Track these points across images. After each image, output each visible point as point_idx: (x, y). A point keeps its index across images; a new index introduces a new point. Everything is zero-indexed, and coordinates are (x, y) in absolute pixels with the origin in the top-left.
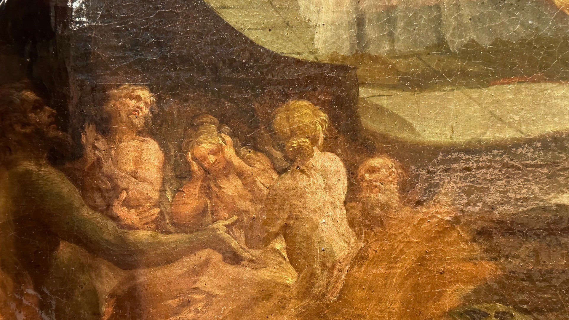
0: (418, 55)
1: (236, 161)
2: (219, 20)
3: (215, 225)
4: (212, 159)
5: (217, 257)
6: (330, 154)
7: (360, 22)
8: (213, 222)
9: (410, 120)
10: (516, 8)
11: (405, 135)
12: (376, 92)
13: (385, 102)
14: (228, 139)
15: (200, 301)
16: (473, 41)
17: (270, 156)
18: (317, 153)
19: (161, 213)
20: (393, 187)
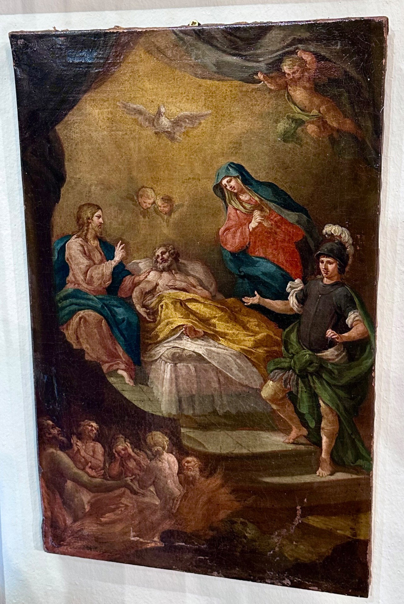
0: (205, 416)
1: (133, 454)
2: (122, 396)
3: (126, 479)
6: (171, 454)
7: (180, 401)
8: (126, 477)
9: (203, 443)
11: (201, 449)
12: (188, 430)
13: (192, 435)
14: (129, 445)
16: (228, 411)
17: (146, 453)
18: (165, 453)
19: (105, 472)
20: (197, 469)
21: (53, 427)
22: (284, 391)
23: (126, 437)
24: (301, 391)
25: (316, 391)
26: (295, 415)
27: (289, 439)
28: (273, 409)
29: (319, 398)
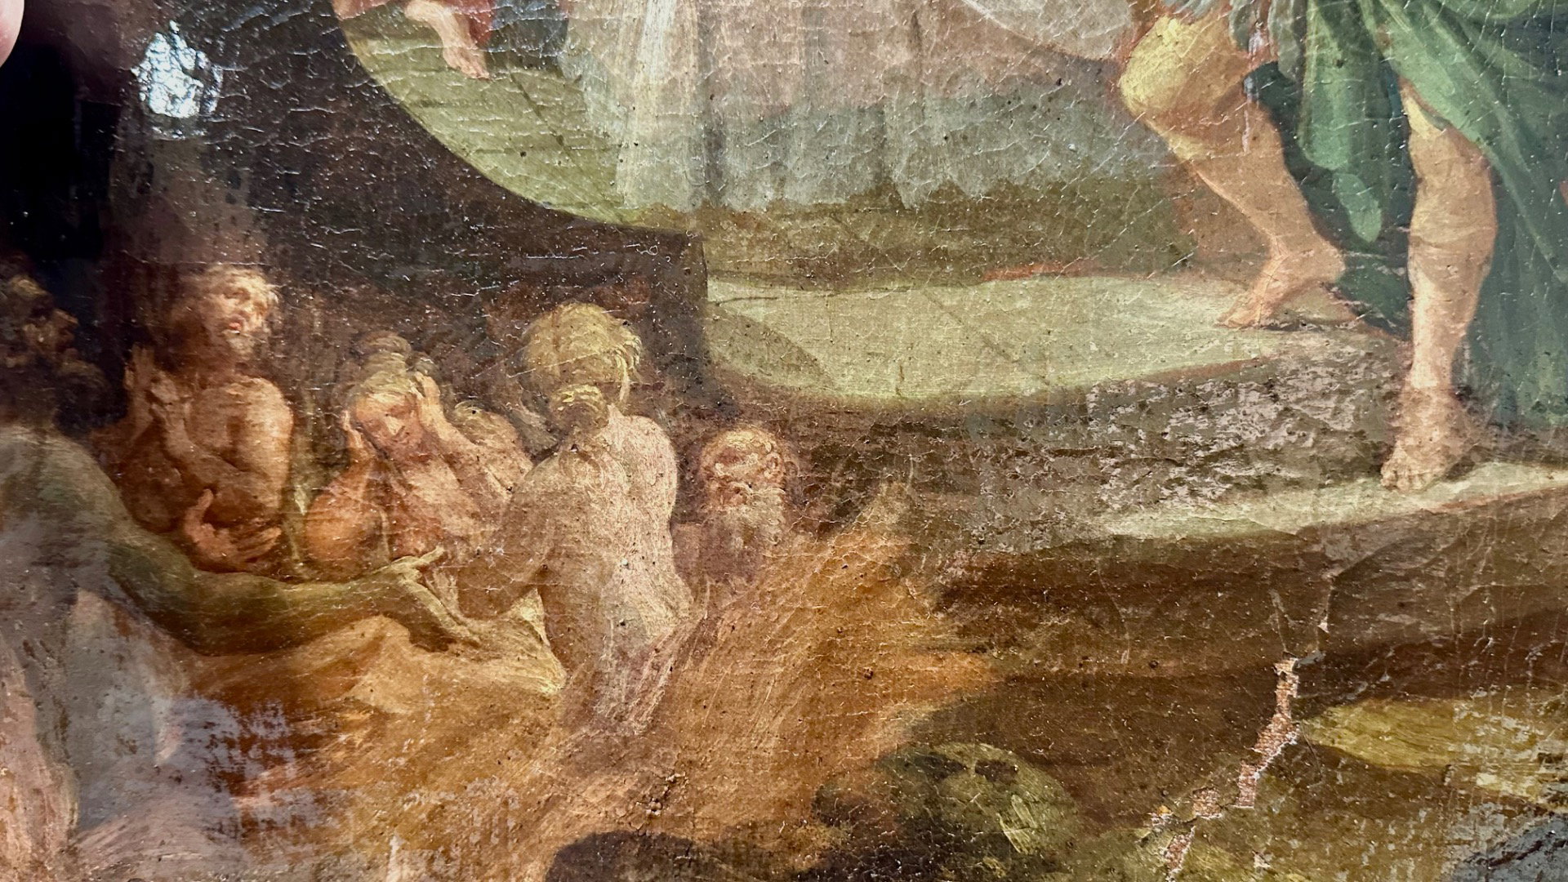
0: (835, 213)
1: (446, 432)
2: (417, 131)
3: (396, 567)
4: (394, 425)
5: (397, 634)
6: (643, 421)
8: (393, 559)
9: (813, 352)
10: (1044, 115)
11: (798, 382)
12: (745, 291)
13: (759, 313)
14: (429, 384)
15: (360, 725)
16: (952, 185)
17: (515, 422)
18: (615, 417)
19: (283, 539)
20: (775, 493)
21: (39, 312)
22: (1234, 65)
23: (421, 344)
24: (1321, 61)
25: (1389, 54)
26: (1283, 181)
27: (1251, 308)
28: (1173, 158)
29: (1405, 91)
